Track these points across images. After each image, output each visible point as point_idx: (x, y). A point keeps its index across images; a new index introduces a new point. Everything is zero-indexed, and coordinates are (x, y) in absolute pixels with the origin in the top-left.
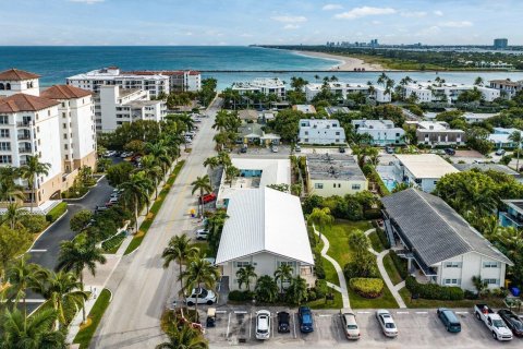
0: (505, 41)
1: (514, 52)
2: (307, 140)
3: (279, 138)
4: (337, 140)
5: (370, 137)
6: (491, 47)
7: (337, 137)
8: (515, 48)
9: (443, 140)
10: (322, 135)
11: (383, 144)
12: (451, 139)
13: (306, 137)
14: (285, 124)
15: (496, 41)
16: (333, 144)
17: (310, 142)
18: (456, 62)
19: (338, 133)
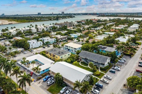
0: (40, 13)
1: (43, 16)
2: (32, 47)
3: (23, 49)
4: (41, 45)
5: (49, 42)
6: (37, 15)
7: (41, 44)
8: (43, 15)
9: (64, 39)
10: (37, 45)
11: (52, 43)
12: (65, 38)
13: (32, 46)
14: (25, 44)
15: (38, 13)
16: (40, 47)
17: (33, 47)
18: (36, 19)
19: (41, 43)
